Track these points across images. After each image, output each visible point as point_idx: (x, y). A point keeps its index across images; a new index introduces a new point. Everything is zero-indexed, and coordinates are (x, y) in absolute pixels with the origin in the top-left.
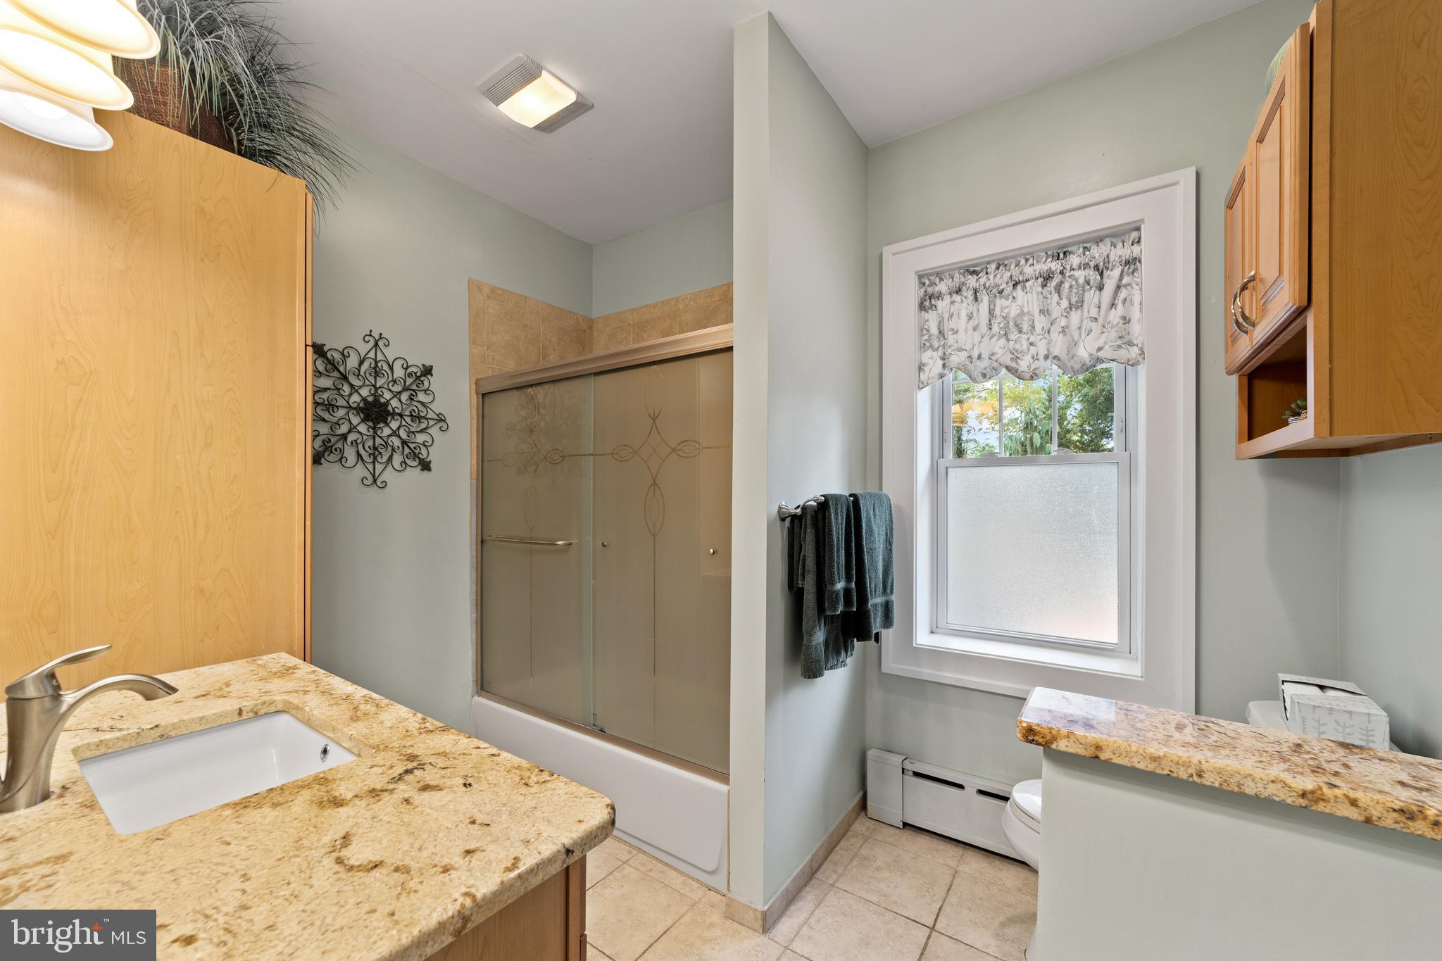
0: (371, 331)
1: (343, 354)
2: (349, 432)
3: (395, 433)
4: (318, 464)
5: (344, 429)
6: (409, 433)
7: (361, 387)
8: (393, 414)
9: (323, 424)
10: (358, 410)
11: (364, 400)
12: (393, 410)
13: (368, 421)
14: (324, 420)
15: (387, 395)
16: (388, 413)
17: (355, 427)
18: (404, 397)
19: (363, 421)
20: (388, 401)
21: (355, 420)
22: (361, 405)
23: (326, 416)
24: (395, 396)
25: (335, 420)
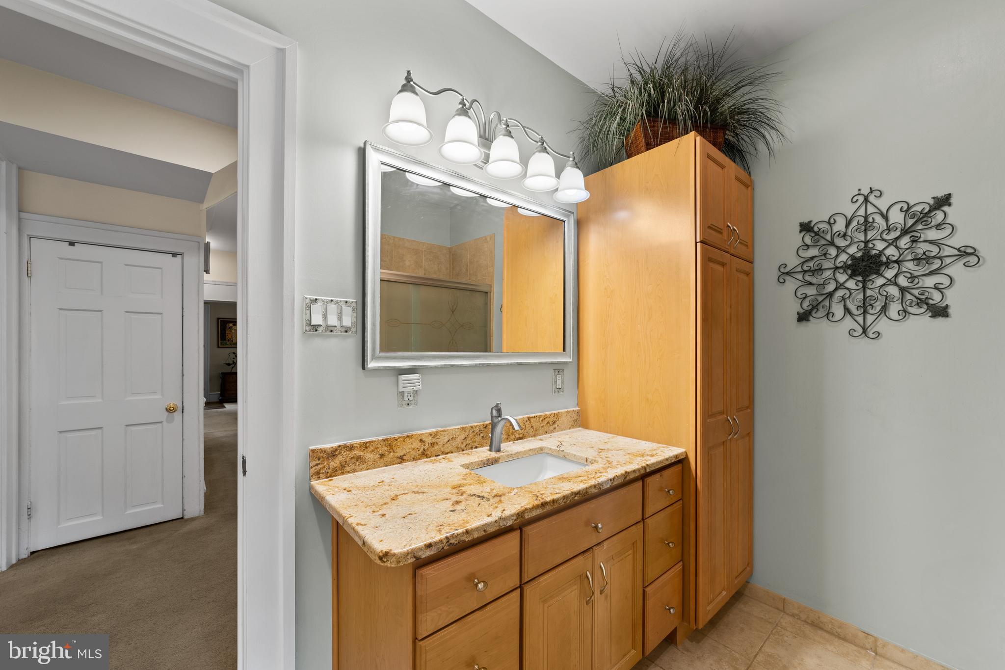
0: (860, 190)
1: (829, 223)
2: (836, 289)
3: (893, 282)
4: (806, 320)
5: (831, 287)
6: (912, 278)
7: (847, 246)
8: (887, 264)
9: (812, 287)
10: (845, 267)
11: (852, 257)
12: (888, 258)
13: (855, 276)
14: (811, 284)
15: (880, 246)
16: (881, 264)
17: (842, 285)
18: (904, 242)
19: (851, 277)
20: (880, 252)
21: (842, 278)
22: (850, 262)
23: (814, 280)
24: (890, 245)
25: (822, 282)
